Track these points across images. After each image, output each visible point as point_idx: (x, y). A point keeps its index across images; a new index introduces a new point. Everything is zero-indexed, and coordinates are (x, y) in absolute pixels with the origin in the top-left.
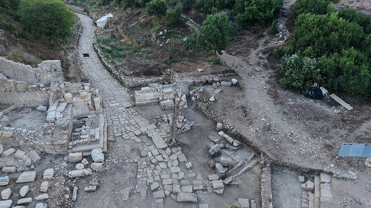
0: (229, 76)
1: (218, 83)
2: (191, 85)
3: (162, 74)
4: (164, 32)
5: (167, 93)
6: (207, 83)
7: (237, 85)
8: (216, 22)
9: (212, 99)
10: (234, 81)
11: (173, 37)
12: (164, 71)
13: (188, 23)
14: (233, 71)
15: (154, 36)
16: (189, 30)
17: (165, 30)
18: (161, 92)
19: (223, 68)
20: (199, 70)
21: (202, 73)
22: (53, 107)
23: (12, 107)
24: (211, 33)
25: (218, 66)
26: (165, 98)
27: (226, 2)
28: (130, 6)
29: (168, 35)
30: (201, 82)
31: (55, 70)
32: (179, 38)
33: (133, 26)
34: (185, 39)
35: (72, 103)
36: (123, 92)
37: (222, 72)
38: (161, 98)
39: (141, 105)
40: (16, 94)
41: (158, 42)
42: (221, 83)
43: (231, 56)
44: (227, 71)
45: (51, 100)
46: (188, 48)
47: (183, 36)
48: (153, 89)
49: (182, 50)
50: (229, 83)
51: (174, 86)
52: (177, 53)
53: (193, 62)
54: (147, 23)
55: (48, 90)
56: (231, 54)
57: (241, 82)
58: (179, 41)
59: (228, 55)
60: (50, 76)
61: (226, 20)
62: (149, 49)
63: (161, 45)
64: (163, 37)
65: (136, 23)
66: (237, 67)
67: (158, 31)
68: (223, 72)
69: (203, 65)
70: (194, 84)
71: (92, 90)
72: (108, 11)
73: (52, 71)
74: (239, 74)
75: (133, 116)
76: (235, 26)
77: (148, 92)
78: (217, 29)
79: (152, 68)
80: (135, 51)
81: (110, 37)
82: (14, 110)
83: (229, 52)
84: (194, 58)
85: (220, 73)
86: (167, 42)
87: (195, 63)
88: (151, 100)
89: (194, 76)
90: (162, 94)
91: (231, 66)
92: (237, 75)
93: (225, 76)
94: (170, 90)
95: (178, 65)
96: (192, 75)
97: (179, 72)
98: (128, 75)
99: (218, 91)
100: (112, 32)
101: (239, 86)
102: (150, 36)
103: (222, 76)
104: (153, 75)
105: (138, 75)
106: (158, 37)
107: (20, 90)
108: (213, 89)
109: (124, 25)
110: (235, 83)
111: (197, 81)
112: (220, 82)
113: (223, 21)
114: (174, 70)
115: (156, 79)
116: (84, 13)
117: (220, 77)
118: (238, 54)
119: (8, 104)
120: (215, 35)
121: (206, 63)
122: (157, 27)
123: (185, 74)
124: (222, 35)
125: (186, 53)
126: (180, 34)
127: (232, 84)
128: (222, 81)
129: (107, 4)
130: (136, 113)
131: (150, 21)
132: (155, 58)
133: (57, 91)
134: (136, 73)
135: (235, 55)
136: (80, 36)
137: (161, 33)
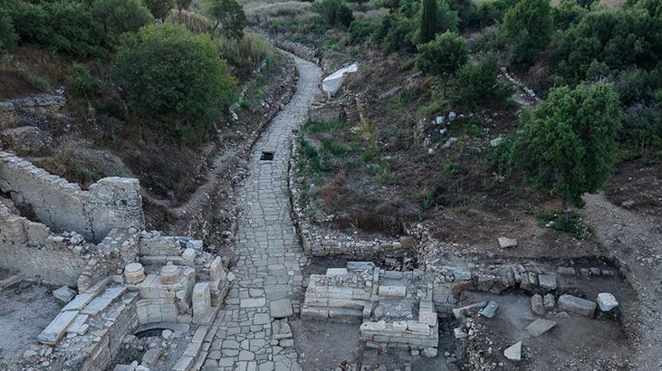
0: (592, 275)
1: (549, 298)
2: (463, 288)
3: (402, 233)
4: (447, 117)
5: (389, 298)
6: (516, 289)
7: (614, 316)
8: (572, 111)
9: (513, 353)
10: (607, 301)
11: (468, 133)
12: (408, 226)
13: (517, 98)
14: (612, 264)
15: (421, 126)
16: (514, 118)
17: (452, 114)
18: (374, 292)
19: (581, 248)
20: (504, 242)
21: (508, 254)
22: (84, 295)
23: (10, 280)
24: (553, 141)
25: (566, 236)
26: (378, 312)
27: (636, 48)
28: (397, 49)
29: (454, 127)
30: (496, 283)
31: (124, 202)
32: (482, 137)
33: (389, 97)
34: (494, 142)
35: (138, 290)
36: (293, 265)
37: (575, 259)
38: (367, 311)
39: (315, 319)
40: (24, 250)
41: (427, 142)
42: (562, 298)
43: (617, 210)
44: (591, 261)
45: (82, 279)
46: (495, 168)
47: (495, 132)
48: (355, 279)
49: (477, 172)
50: (587, 305)
51: (413, 281)
52: (462, 178)
53: (494, 210)
54: (419, 92)
55: (86, 252)
56: (618, 204)
57: (630, 310)
58: (477, 145)
59: (609, 205)
60: (112, 213)
61: (609, 107)
62: (399, 157)
63: (430, 150)
64: (442, 131)
65: (396, 89)
66: (628, 251)
67: (433, 115)
68: (578, 262)
69: (522, 225)
70: (474, 286)
71: (201, 260)
72: (354, 57)
73: (118, 202)
74: (632, 277)
75: (277, 349)
76: (651, 120)
77: (340, 284)
78: (572, 134)
79: (381, 212)
80: (368, 160)
81: (337, 118)
82: (10, 287)
83: (615, 198)
84: (501, 200)
85: (567, 263)
86: (448, 144)
87: (500, 215)
88: (344, 307)
89: (483, 258)
90: (375, 298)
91: (607, 243)
92: (622, 277)
93: (579, 276)
94: (399, 289)
95: (449, 214)
96: (475, 255)
97: (442, 237)
98: (318, 224)
99: (540, 326)
100: (342, 106)
101: (621, 324)
102: (413, 125)
103: (571, 276)
104: (381, 230)
105: (342, 226)
106: (430, 129)
107: (36, 243)
108: (527, 315)
109: (370, 92)
110: (607, 309)
111: (483, 278)
112: (556, 293)
113: (596, 108)
114: (431, 230)
115: (385, 243)
116: (314, 59)
117: (563, 275)
118: (643, 205)
119: (7, 271)
120: (563, 150)
121: (532, 222)
122: (434, 105)
123: (459, 248)
124: (589, 150)
125: (484, 182)
126: (489, 125)
127: (598, 310)
128: (566, 292)
129: (358, 42)
130: (289, 343)
131: (428, 86)
132: (402, 184)
133: (113, 256)
134: (341, 220)
135: (632, 208)
136: (280, 110)
137: (439, 120)
